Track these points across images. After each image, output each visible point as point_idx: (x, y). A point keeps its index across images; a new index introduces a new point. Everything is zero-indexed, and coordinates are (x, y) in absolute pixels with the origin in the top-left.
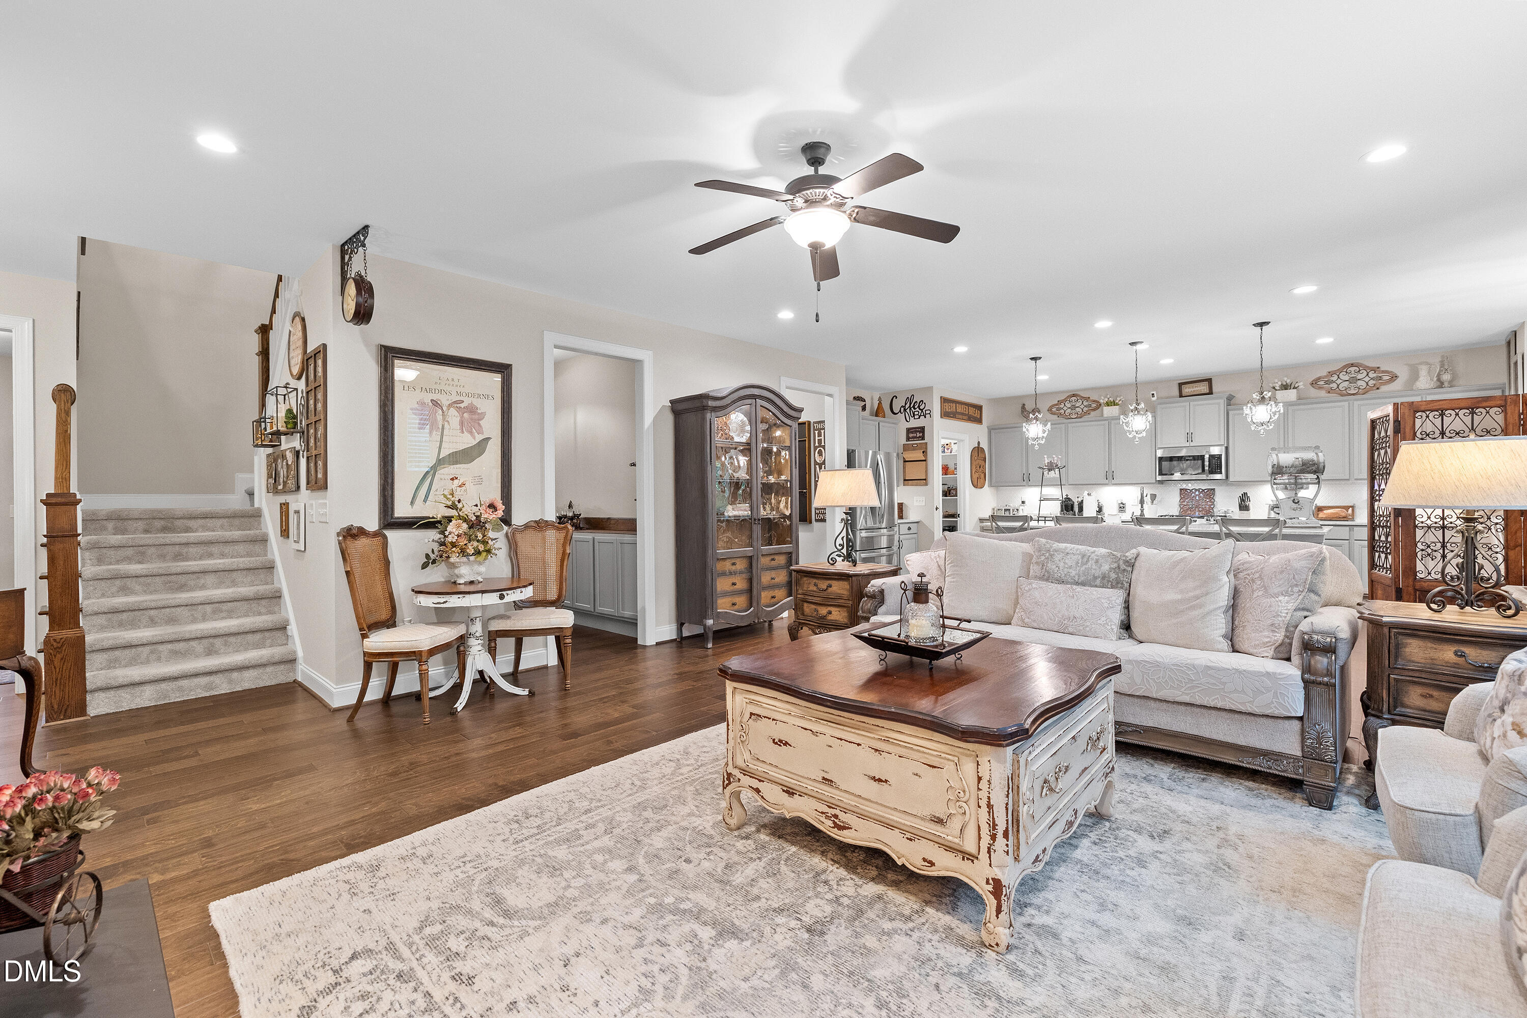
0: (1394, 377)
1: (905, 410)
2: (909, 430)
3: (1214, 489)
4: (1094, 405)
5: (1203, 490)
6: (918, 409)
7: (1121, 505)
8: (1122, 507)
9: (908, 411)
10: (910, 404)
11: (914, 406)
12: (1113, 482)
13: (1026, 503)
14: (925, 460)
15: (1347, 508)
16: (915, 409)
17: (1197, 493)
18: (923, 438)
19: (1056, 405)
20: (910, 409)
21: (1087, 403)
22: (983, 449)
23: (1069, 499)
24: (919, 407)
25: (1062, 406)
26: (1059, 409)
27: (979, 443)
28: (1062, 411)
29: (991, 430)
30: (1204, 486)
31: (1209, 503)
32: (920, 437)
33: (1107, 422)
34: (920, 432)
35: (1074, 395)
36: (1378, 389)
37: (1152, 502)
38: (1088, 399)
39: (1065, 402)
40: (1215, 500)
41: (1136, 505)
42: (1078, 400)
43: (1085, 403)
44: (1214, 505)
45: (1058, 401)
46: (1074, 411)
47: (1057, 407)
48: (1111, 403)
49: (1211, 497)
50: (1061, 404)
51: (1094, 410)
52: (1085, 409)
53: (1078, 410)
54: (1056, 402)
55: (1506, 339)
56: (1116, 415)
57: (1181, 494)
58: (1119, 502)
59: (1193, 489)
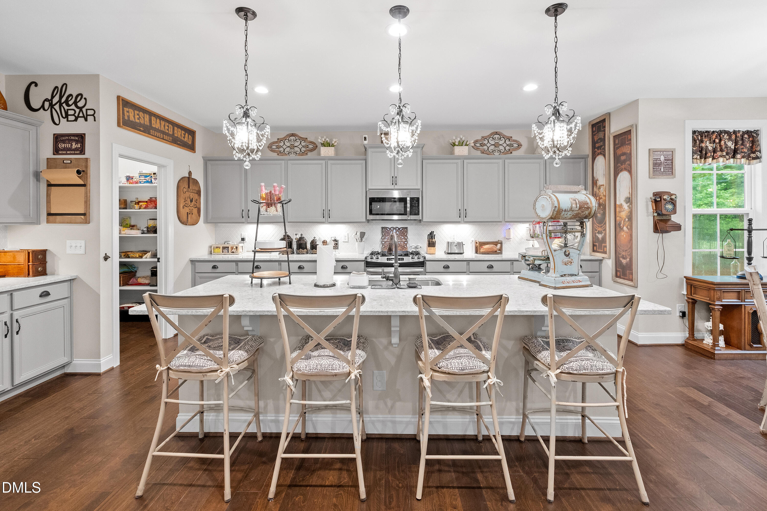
0: (520, 146)
1: (52, 106)
2: (57, 138)
3: (407, 228)
4: (311, 146)
5: (399, 229)
6: (73, 107)
7: (335, 242)
8: (336, 245)
9: (57, 107)
10: (61, 97)
11: (67, 102)
12: (330, 220)
14: (84, 185)
15: (496, 243)
16: (68, 105)
17: (395, 231)
18: (82, 151)
19: (276, 142)
20: (61, 105)
21: (305, 144)
22: (196, 182)
23: (288, 235)
24: (75, 103)
25: (282, 144)
26: (278, 147)
27: (190, 173)
28: (282, 149)
29: (207, 161)
30: (400, 225)
31: (404, 240)
32: (76, 149)
33: (323, 162)
34: (77, 142)
35: (293, 135)
36: (511, 153)
37: (362, 240)
38: (305, 139)
39: (284, 141)
40: (407, 237)
41: (348, 242)
42: (296, 140)
43: (303, 144)
44: (407, 242)
45: (278, 139)
46: (292, 150)
47: (277, 144)
48: (327, 144)
49: (405, 234)
50: (281, 142)
51: (312, 150)
52: (303, 149)
53: (296, 149)
54: (277, 140)
55: (590, 123)
56: (333, 155)
57: (382, 232)
58: (333, 239)
59: (391, 228)
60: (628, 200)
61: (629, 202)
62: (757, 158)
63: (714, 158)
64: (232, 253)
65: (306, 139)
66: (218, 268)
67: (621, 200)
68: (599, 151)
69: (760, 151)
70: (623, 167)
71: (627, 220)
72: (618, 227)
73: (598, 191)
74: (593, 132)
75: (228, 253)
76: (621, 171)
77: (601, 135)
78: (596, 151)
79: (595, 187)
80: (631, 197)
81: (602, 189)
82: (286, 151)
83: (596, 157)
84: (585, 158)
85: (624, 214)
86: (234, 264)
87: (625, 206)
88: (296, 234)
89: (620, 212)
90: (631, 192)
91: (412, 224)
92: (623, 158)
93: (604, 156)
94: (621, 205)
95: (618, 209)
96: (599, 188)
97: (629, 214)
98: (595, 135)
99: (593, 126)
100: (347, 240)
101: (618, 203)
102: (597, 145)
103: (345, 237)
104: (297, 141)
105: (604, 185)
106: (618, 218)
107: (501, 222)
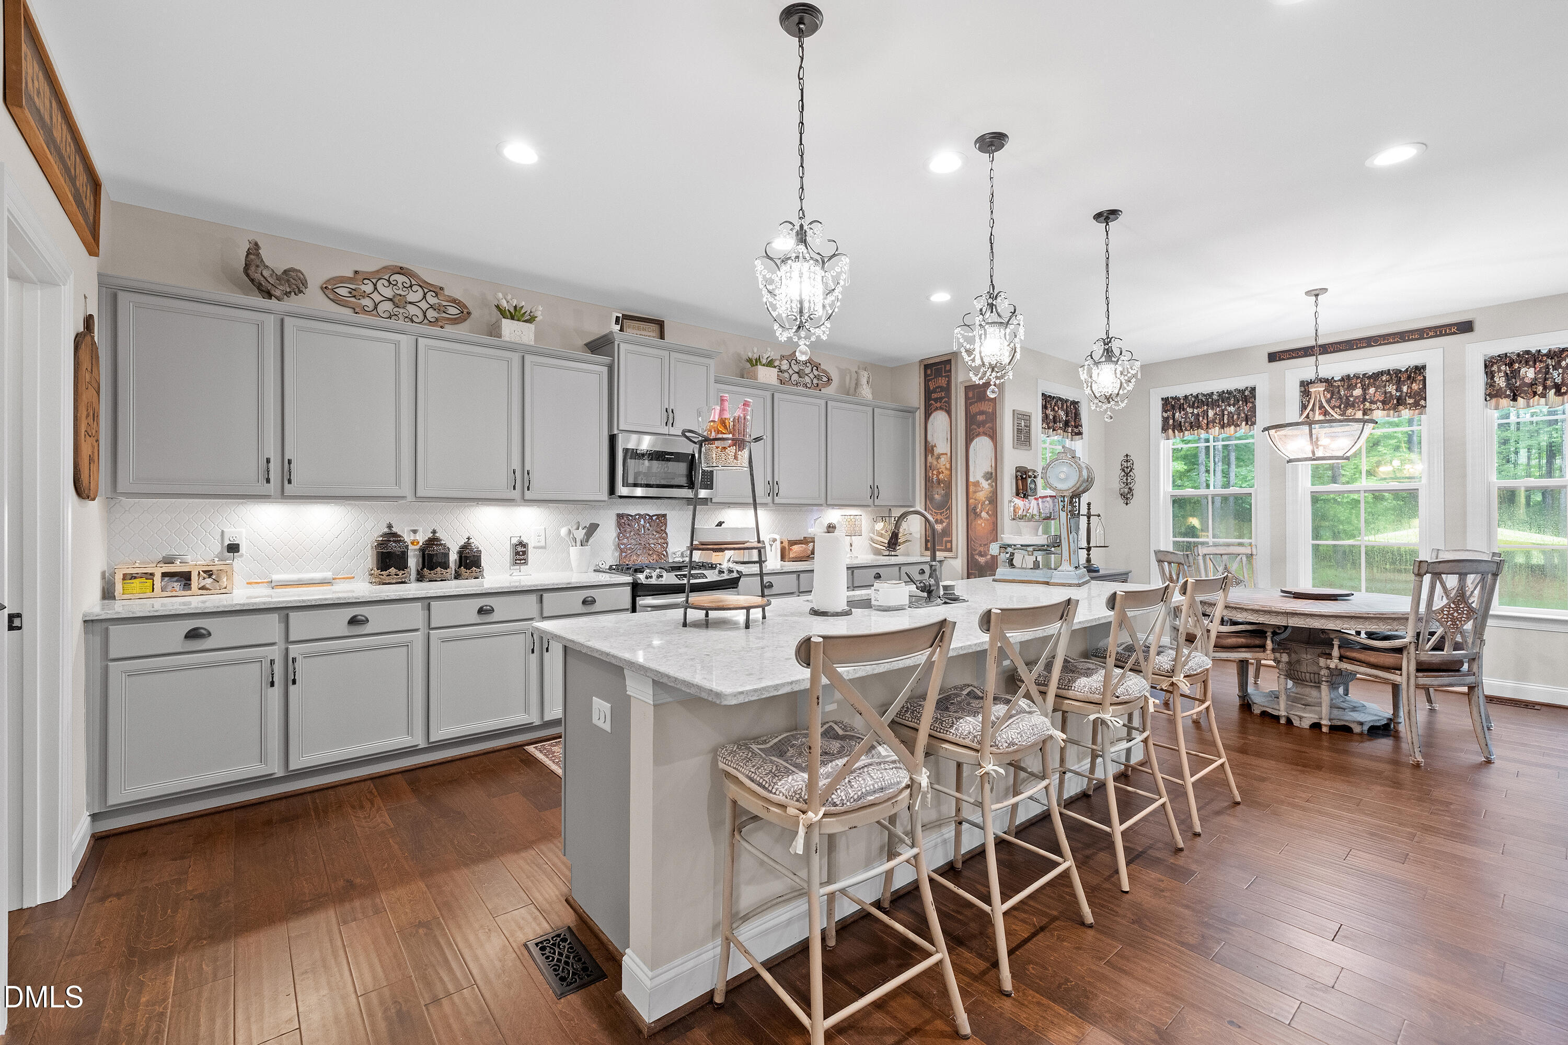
0: (829, 380)
3: (664, 516)
4: (453, 311)
5: (651, 517)
7: (519, 549)
8: (520, 553)
12: (528, 495)
13: (243, 549)
17: (642, 522)
19: (351, 280)
21: (436, 301)
22: (97, 356)
23: (395, 535)
25: (368, 288)
26: (357, 294)
27: (90, 322)
28: (366, 302)
30: (652, 509)
31: (660, 541)
33: (512, 355)
35: (401, 271)
36: (820, 390)
37: (587, 541)
38: (438, 291)
39: (374, 281)
40: (667, 534)
41: (544, 548)
42: (411, 286)
43: (432, 300)
44: (667, 544)
45: (356, 272)
46: (401, 311)
47: (353, 287)
48: (515, 314)
49: (663, 528)
50: (365, 282)
51: (455, 321)
52: (431, 314)
53: (412, 310)
54: (351, 275)
55: (921, 361)
56: (532, 343)
57: (619, 525)
58: (515, 541)
59: (636, 515)
60: (988, 476)
61: (990, 478)
62: (1080, 433)
63: (1054, 430)
64: (201, 592)
65: (442, 289)
66: (209, 634)
67: (977, 474)
68: (938, 405)
69: (1081, 426)
70: (981, 430)
71: (987, 502)
72: (972, 513)
73: (935, 463)
74: (926, 375)
75: (188, 593)
76: (978, 435)
77: (942, 382)
78: (931, 404)
79: (930, 456)
80: (993, 472)
81: (943, 460)
82: (381, 308)
83: (932, 413)
84: (911, 411)
85: (981, 496)
86: (275, 617)
87: (985, 484)
88: (415, 532)
89: (975, 492)
90: (993, 465)
91: (673, 509)
92: (981, 418)
93: (949, 412)
94: (978, 482)
95: (971, 489)
96: (938, 458)
97: (991, 495)
98: (929, 380)
99: (927, 367)
100: (543, 544)
101: (971, 479)
102: (934, 396)
103: (539, 536)
104: (415, 288)
105: (946, 454)
106: (971, 501)
107: (821, 505)
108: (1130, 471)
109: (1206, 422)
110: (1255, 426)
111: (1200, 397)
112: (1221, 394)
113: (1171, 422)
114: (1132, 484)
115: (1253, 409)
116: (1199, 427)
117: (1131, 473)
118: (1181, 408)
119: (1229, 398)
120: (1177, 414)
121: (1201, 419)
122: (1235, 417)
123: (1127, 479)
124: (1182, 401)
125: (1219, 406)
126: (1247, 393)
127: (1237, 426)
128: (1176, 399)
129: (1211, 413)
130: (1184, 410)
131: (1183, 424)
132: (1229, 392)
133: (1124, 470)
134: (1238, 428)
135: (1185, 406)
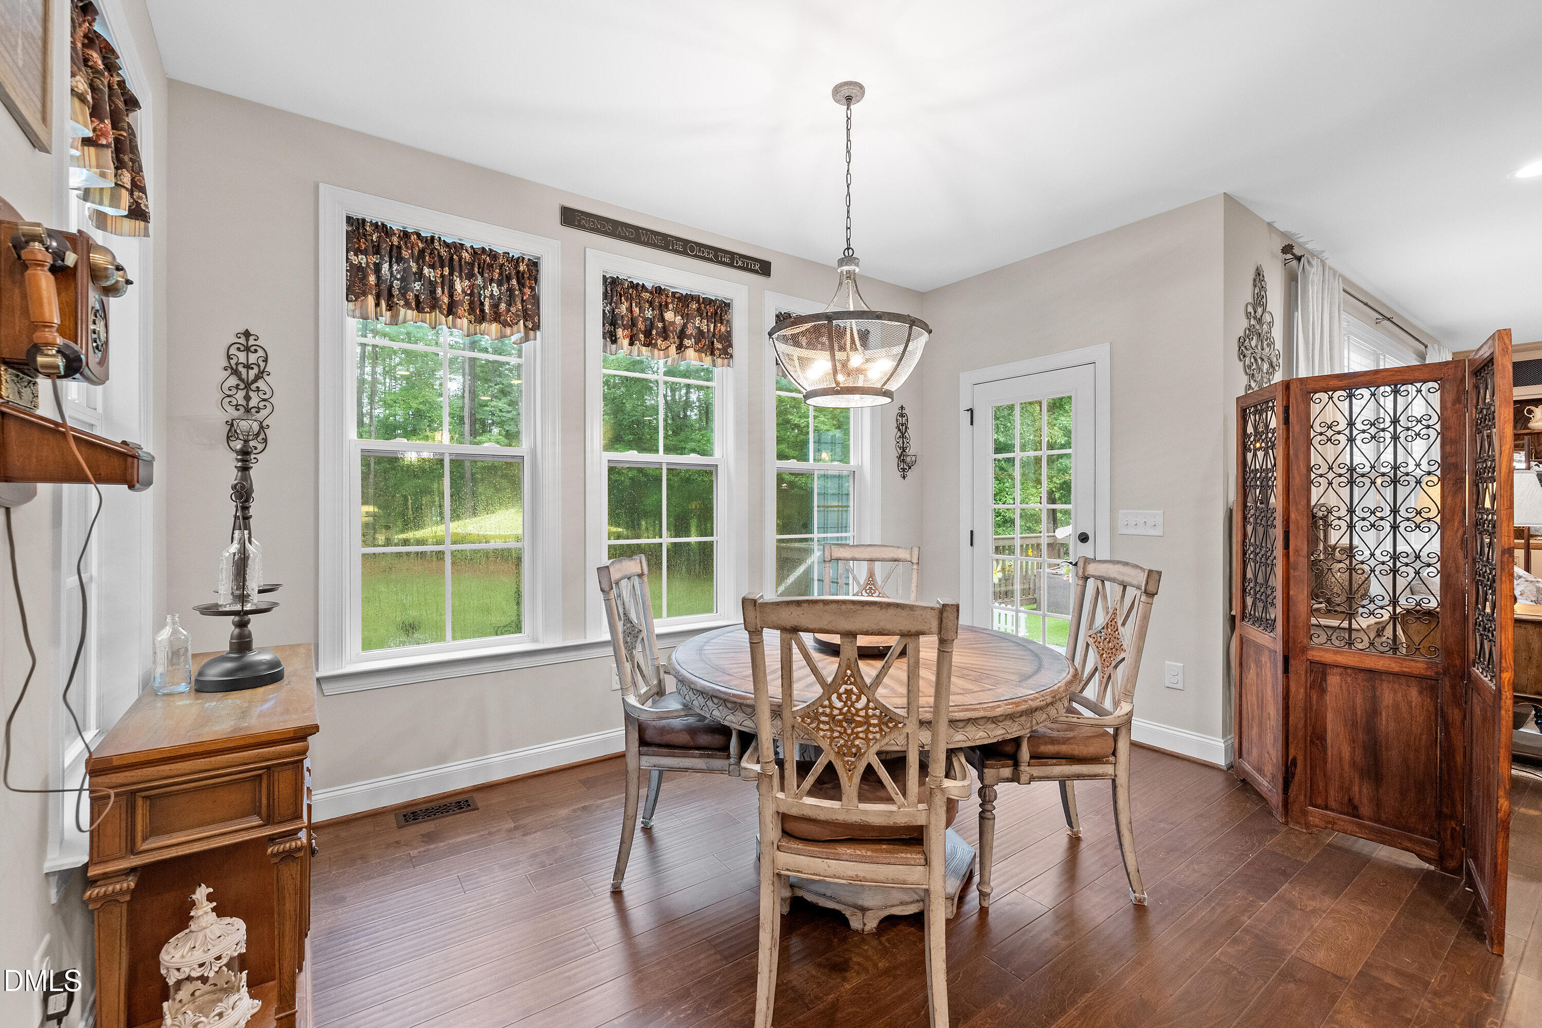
62: (142, 213)
108: (258, 378)
109: (446, 300)
110: (538, 333)
111: (436, 244)
112: (475, 253)
113: (372, 279)
114: (264, 413)
115: (536, 300)
116: (434, 305)
117: (260, 384)
118: (395, 255)
119: (490, 266)
120: (385, 267)
121: (439, 290)
122: (503, 306)
123: (247, 398)
124: (395, 240)
125: (471, 276)
126: (522, 268)
127: (505, 324)
128: (383, 229)
129: (458, 287)
130: (400, 259)
131: (396, 292)
132: (493, 255)
133: (235, 372)
134: (508, 330)
135: (406, 254)
